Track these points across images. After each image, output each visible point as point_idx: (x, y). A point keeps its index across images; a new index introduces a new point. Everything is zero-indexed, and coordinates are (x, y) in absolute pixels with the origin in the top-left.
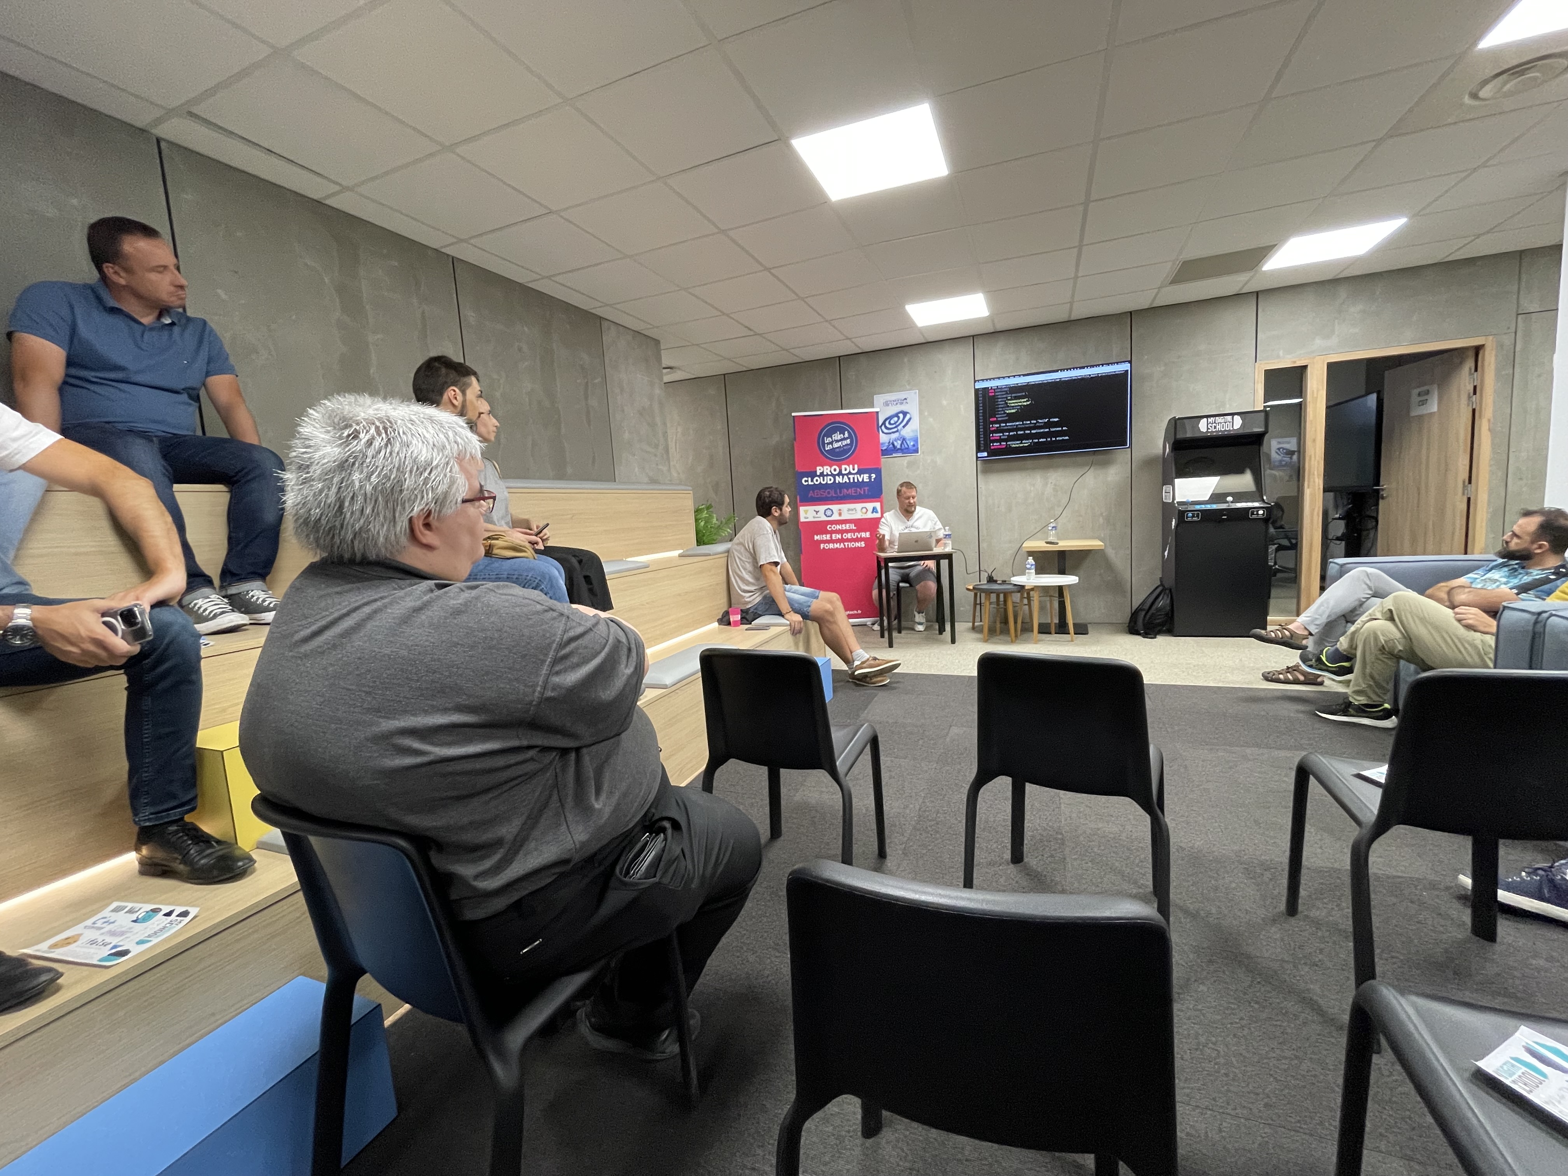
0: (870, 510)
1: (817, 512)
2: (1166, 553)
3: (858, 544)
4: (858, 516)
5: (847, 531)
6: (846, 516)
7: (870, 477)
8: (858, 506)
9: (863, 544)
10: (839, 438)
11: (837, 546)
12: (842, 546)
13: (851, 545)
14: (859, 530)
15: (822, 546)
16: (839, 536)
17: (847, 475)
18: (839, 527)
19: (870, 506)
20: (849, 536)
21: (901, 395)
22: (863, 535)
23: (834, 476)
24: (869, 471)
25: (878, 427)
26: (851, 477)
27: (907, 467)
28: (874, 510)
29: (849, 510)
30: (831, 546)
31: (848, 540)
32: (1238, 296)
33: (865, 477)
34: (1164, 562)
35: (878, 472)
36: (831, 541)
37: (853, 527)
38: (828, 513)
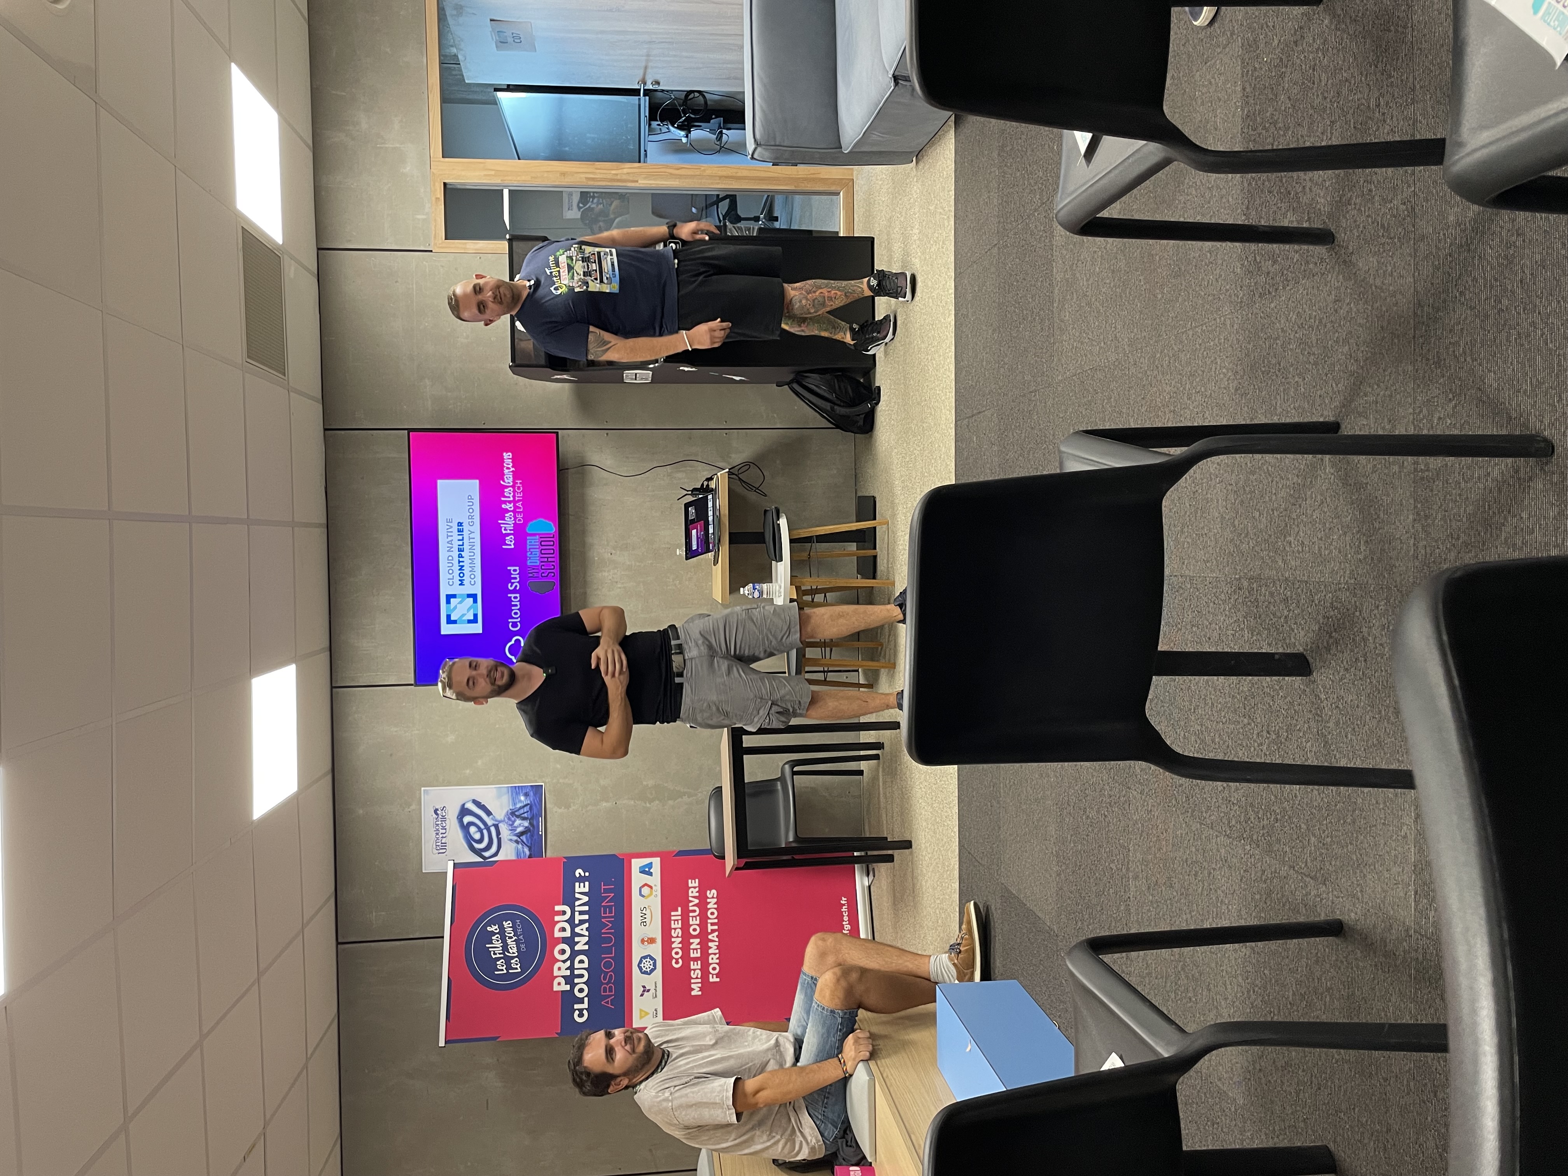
0: (646, 878)
1: (645, 990)
2: (738, 378)
3: (712, 904)
4: (655, 902)
5: (686, 926)
6: (655, 930)
7: (582, 879)
8: (637, 902)
9: (712, 893)
10: (499, 944)
11: (713, 947)
12: (713, 936)
13: (713, 918)
14: (685, 902)
15: (713, 979)
16: (695, 943)
17: (573, 926)
18: (677, 944)
19: (637, 879)
20: (694, 922)
21: (428, 818)
22: (693, 892)
23: (574, 954)
24: (570, 881)
25: (486, 863)
26: (578, 917)
27: (568, 807)
28: (646, 871)
29: (644, 923)
30: (714, 959)
31: (703, 925)
32: (322, 276)
33: (581, 888)
34: (752, 380)
35: (573, 862)
36: (704, 958)
37: (676, 914)
38: (647, 965)
